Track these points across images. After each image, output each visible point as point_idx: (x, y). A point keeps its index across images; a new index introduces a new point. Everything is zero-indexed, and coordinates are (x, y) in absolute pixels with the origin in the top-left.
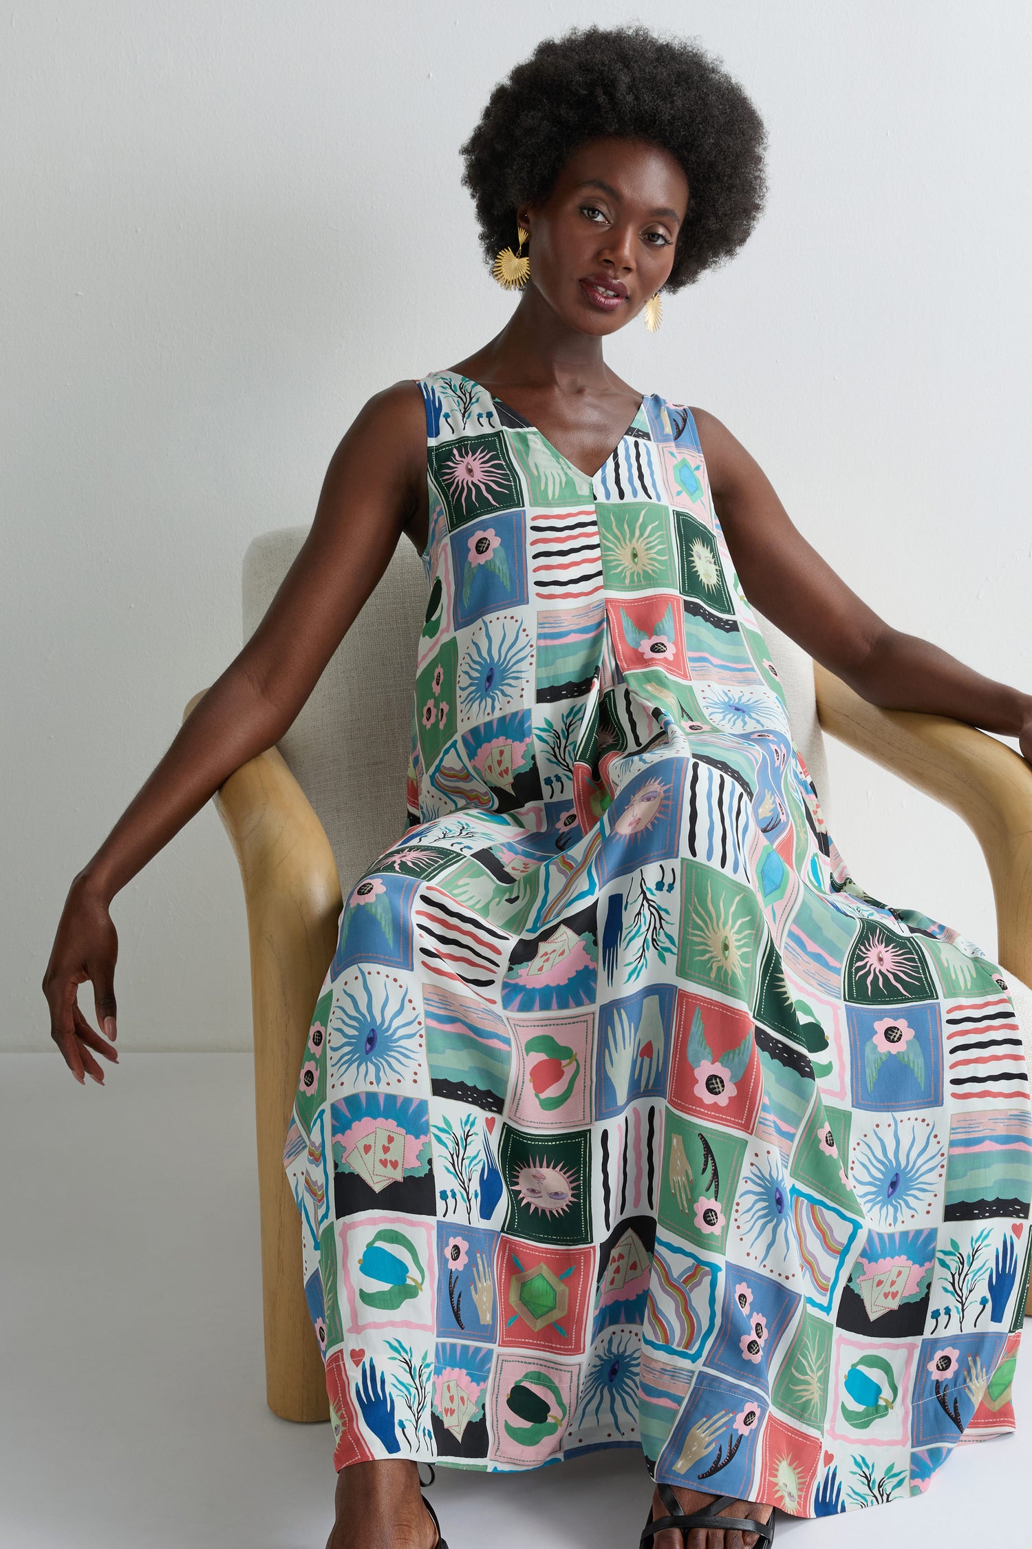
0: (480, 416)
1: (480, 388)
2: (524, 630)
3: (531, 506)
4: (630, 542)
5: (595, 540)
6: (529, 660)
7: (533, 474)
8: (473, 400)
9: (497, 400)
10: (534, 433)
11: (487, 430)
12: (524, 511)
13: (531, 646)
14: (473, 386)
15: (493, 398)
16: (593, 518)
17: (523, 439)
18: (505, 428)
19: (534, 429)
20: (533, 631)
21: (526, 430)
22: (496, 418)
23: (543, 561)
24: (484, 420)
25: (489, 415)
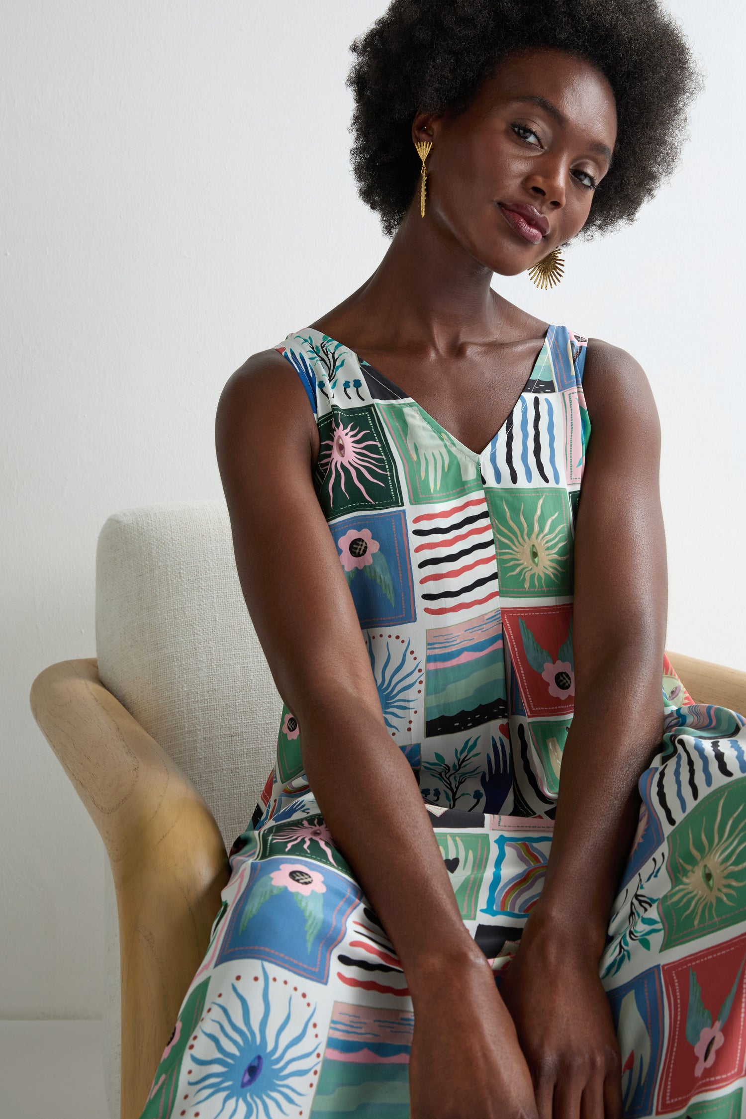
0: (347, 385)
1: (344, 348)
2: (412, 653)
3: (412, 503)
4: (529, 538)
5: (488, 536)
6: (417, 686)
7: (412, 458)
8: (338, 364)
9: (365, 363)
10: (410, 405)
11: (356, 403)
12: (404, 511)
13: (420, 671)
14: (337, 347)
15: (360, 360)
16: (484, 507)
17: (399, 414)
18: (377, 401)
19: (410, 400)
20: (422, 653)
21: (401, 401)
22: (365, 389)
23: (430, 570)
24: (351, 391)
25: (357, 384)
